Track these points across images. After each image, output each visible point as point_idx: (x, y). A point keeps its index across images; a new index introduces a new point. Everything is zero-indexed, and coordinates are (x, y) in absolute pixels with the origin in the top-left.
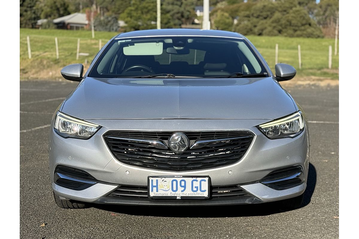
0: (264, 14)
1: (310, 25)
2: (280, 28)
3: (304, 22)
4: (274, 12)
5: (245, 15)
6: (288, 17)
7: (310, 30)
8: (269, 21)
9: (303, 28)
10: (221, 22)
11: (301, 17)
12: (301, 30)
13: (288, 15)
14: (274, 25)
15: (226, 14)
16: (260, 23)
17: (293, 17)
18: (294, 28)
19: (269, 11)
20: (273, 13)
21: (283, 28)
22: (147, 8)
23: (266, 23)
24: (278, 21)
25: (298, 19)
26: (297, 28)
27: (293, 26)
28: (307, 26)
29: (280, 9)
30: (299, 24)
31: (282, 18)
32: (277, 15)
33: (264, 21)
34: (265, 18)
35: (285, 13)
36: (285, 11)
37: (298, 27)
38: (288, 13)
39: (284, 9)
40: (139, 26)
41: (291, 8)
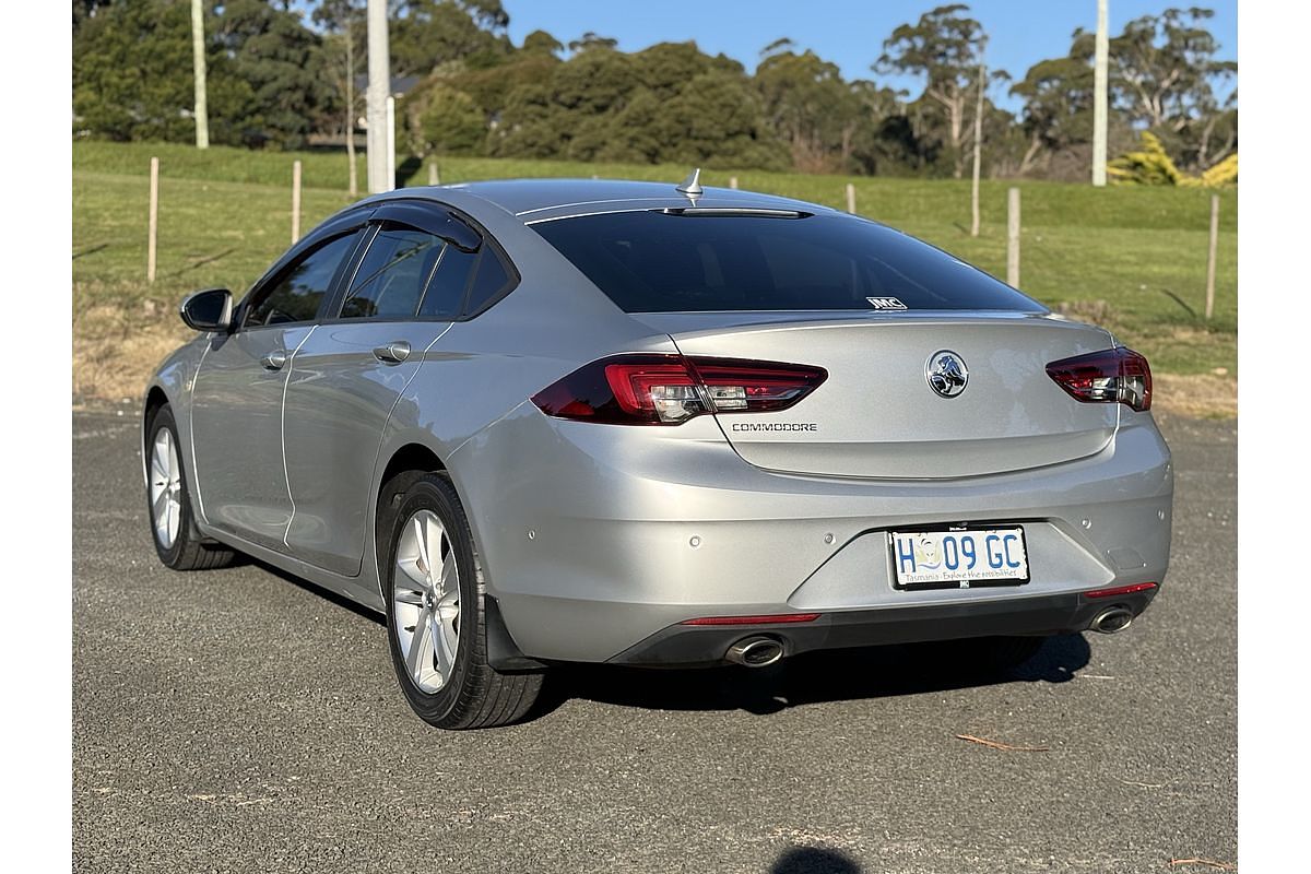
0: (598, 94)
1: (753, 135)
2: (654, 143)
3: (734, 125)
4: (631, 88)
5: (531, 96)
6: (681, 104)
7: (754, 152)
8: (614, 120)
9: (730, 144)
10: (446, 120)
11: (723, 106)
12: (725, 153)
13: (678, 99)
14: (633, 132)
15: (464, 98)
16: (583, 125)
17: (694, 105)
18: (700, 143)
19: (612, 83)
20: (626, 91)
21: (663, 145)
22: (160, 56)
23: (605, 125)
24: (645, 119)
25: (715, 112)
26: (709, 145)
27: (696, 138)
28: (747, 138)
29: (651, 80)
30: (717, 132)
31: (658, 109)
32: (642, 98)
33: (599, 119)
34: (601, 109)
35: (667, 92)
36: (667, 85)
37: (716, 140)
38: (678, 93)
39: (665, 78)
40: (132, 123)
41: (689, 75)
